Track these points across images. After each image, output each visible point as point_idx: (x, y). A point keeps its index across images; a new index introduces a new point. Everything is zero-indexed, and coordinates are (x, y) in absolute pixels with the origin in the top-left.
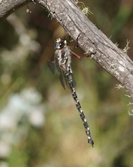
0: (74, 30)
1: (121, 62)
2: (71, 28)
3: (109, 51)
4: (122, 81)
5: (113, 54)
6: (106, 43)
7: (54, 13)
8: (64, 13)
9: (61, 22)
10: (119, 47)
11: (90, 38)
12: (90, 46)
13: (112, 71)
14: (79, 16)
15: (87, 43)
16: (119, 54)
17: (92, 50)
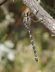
0: (34, 10)
1: (54, 25)
2: (32, 9)
3: (49, 19)
4: (54, 33)
5: (50, 21)
6: (47, 16)
7: (25, 2)
8: (30, 2)
9: (28, 6)
10: (53, 18)
11: (41, 13)
12: (41, 17)
13: (50, 28)
14: (36, 4)
15: (39, 16)
16: (53, 21)
17: (41, 19)
